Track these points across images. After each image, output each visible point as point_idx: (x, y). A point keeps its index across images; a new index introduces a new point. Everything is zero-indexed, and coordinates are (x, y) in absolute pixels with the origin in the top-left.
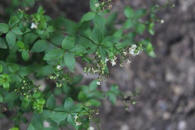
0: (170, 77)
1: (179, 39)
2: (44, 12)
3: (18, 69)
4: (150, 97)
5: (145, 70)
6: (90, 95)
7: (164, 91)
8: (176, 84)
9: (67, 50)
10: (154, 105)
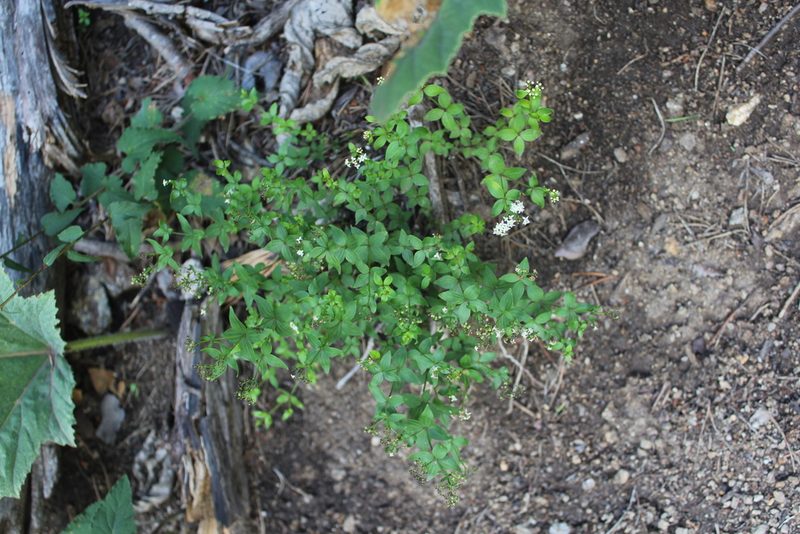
0: (607, 414)
1: (645, 374)
2: (473, 249)
3: (413, 293)
4: (569, 425)
5: (581, 389)
6: (476, 365)
7: (591, 429)
8: (612, 428)
9: (466, 299)
10: (568, 439)
